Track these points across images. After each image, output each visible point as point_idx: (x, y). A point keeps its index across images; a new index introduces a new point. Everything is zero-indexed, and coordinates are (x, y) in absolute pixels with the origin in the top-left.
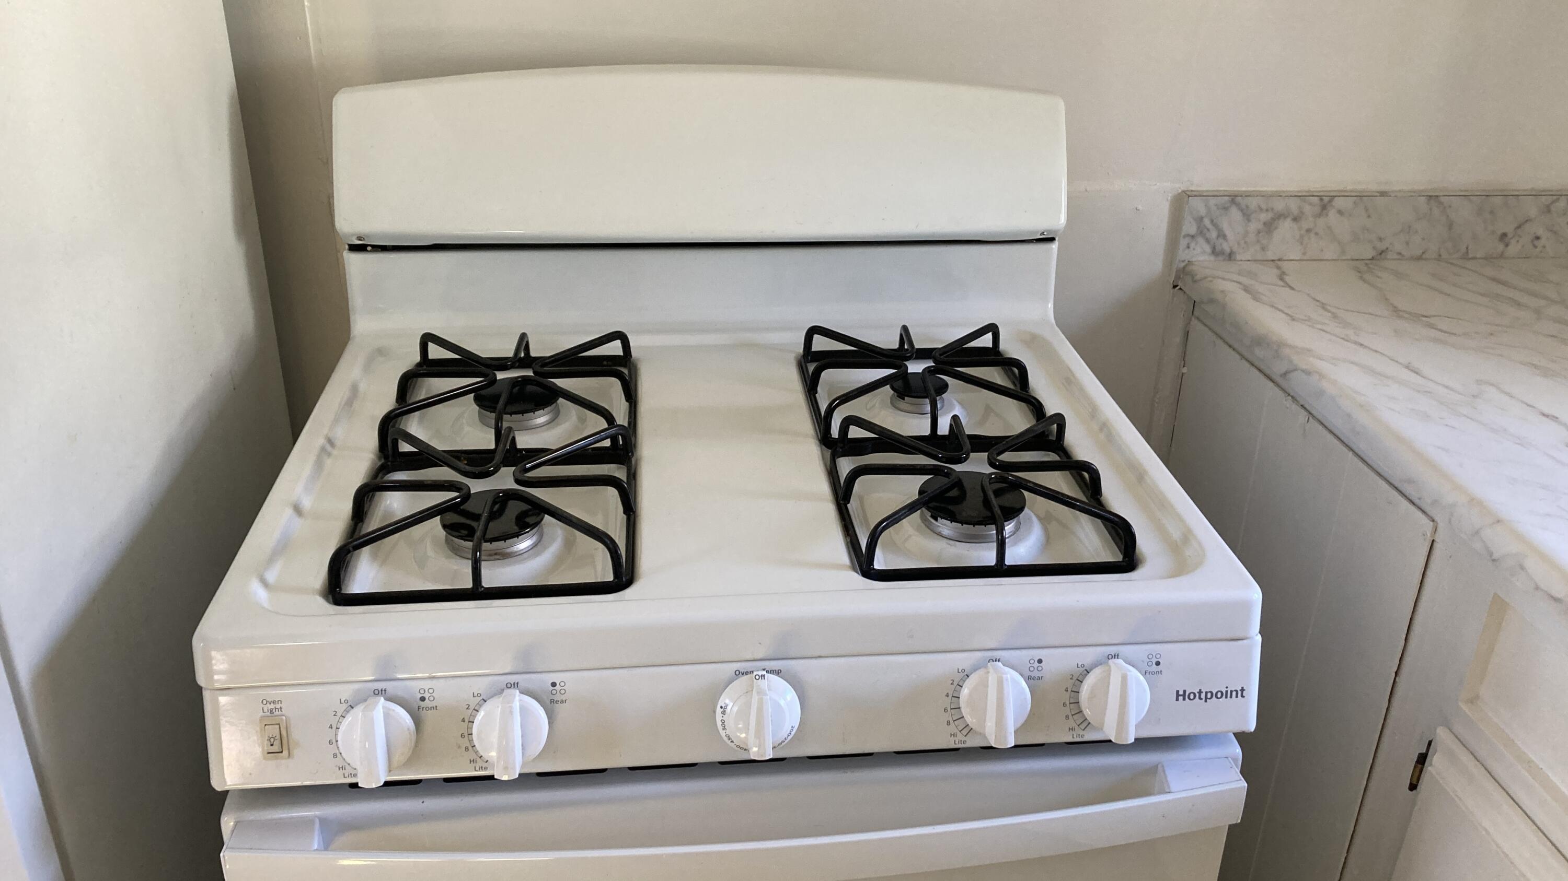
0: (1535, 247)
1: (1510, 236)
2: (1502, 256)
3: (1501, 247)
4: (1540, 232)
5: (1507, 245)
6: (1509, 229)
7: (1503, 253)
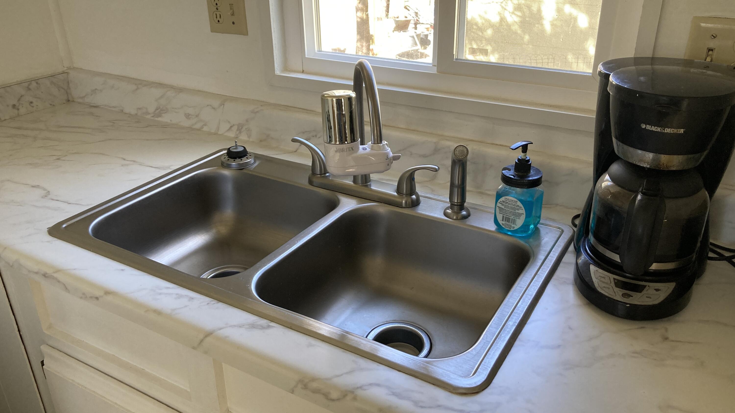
0: (33, 107)
1: (17, 105)
2: (18, 115)
3: (16, 111)
4: (31, 99)
5: (18, 109)
6: (15, 102)
7: (18, 114)
